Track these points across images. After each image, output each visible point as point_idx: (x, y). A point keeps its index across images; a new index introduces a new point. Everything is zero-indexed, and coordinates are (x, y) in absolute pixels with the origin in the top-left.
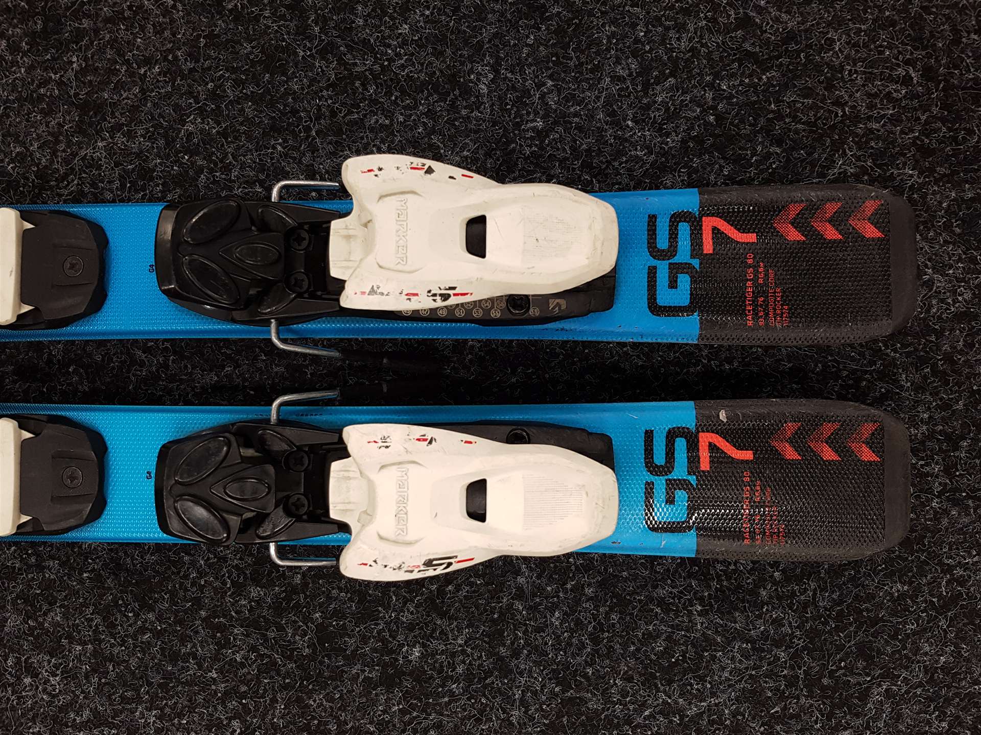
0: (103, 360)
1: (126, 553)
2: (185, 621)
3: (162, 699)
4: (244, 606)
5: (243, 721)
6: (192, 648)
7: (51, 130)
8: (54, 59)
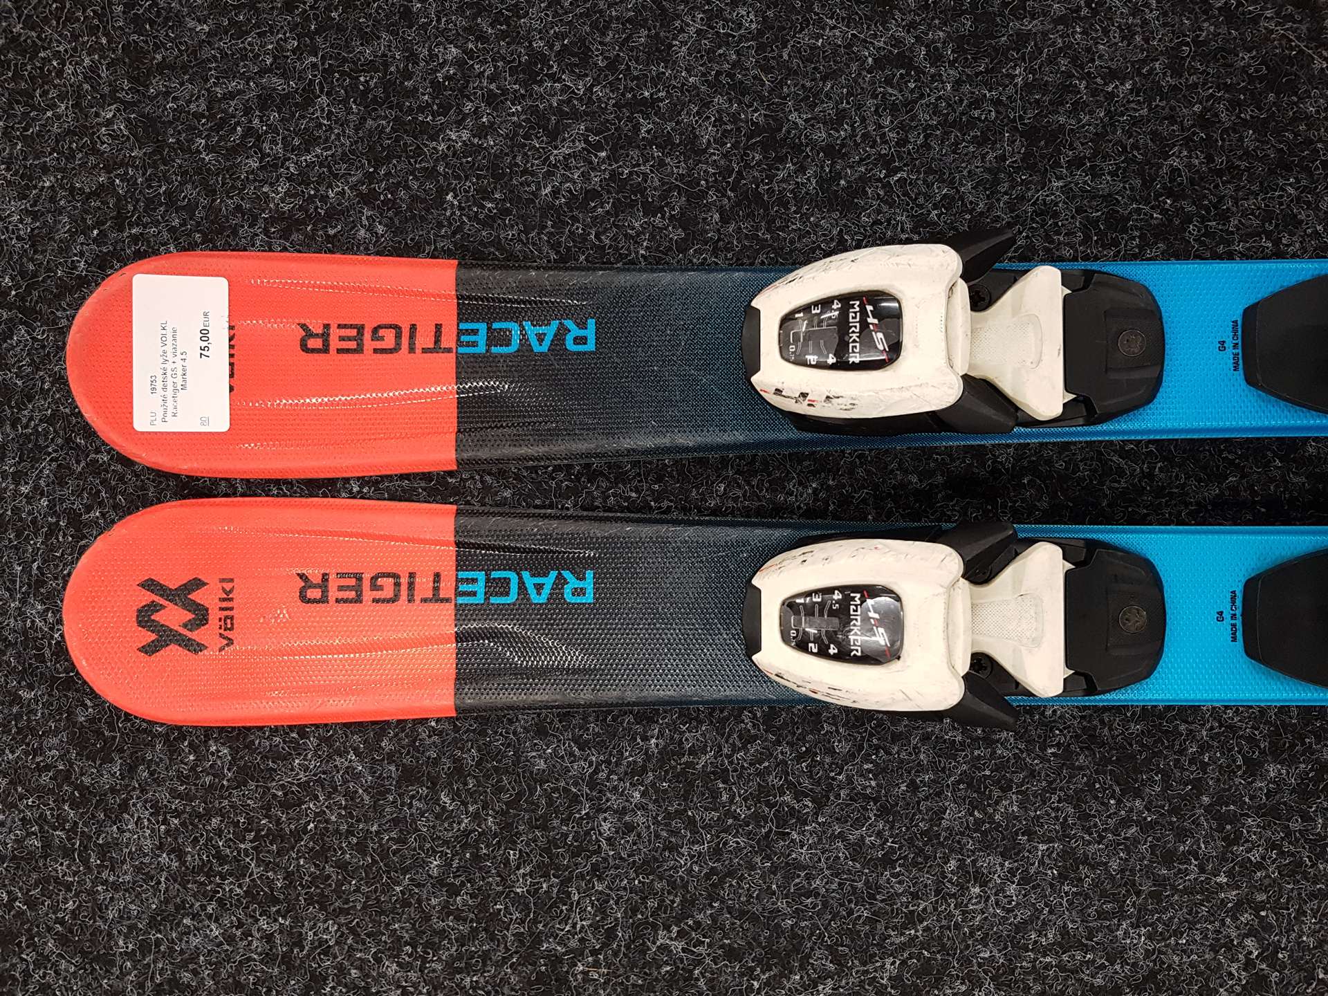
0: (1067, 469)
1: (1102, 722)
2: (1182, 810)
3: (1152, 913)
4: (1261, 789)
5: (1260, 940)
6: (1192, 845)
7: (988, 165)
8: (987, 71)
